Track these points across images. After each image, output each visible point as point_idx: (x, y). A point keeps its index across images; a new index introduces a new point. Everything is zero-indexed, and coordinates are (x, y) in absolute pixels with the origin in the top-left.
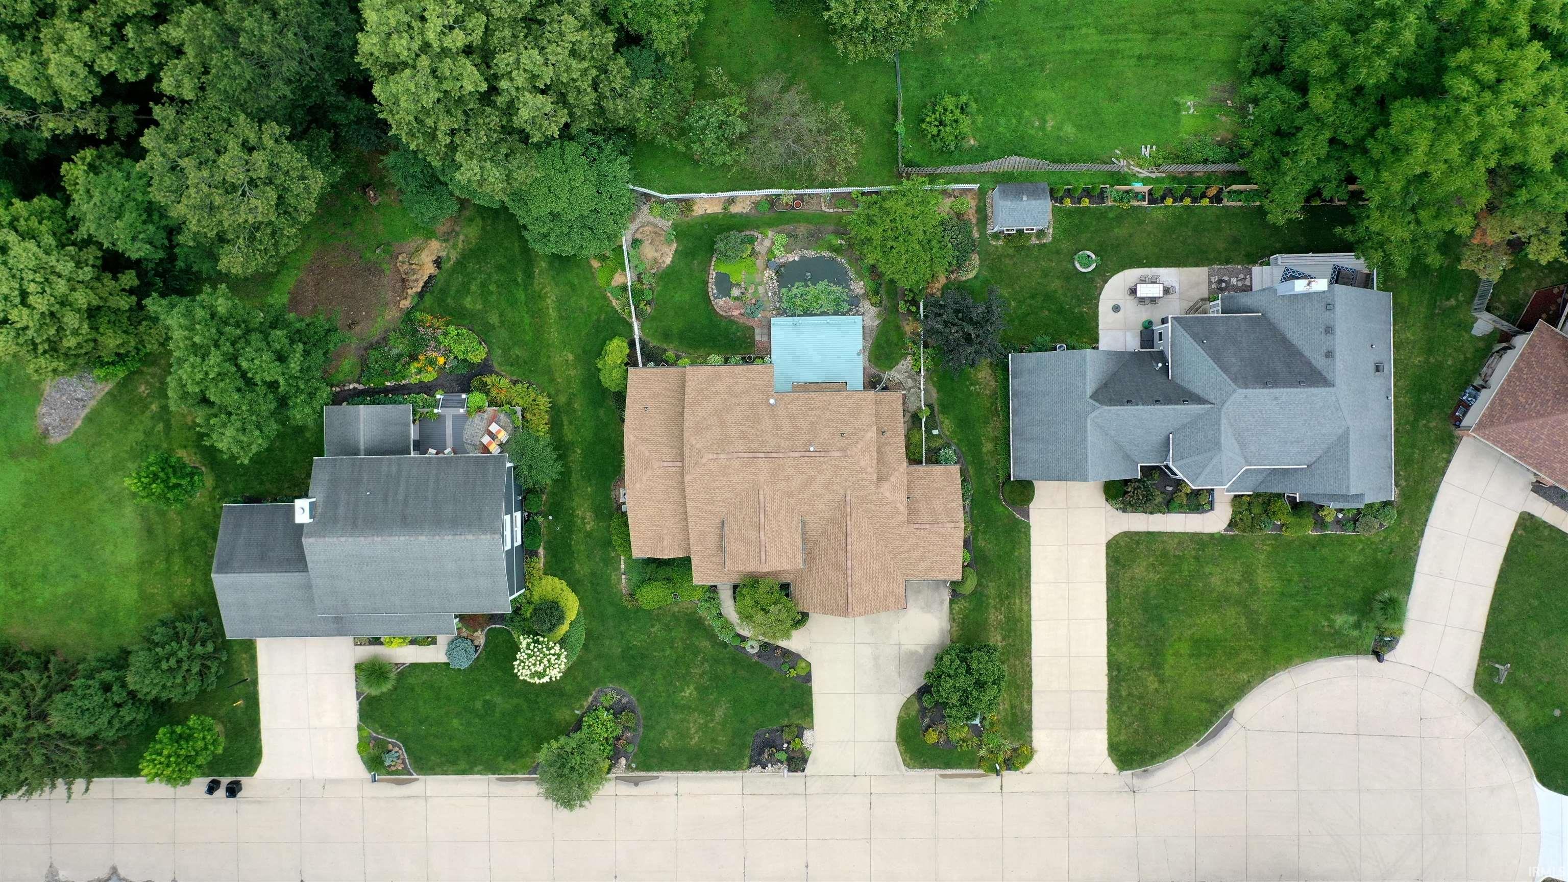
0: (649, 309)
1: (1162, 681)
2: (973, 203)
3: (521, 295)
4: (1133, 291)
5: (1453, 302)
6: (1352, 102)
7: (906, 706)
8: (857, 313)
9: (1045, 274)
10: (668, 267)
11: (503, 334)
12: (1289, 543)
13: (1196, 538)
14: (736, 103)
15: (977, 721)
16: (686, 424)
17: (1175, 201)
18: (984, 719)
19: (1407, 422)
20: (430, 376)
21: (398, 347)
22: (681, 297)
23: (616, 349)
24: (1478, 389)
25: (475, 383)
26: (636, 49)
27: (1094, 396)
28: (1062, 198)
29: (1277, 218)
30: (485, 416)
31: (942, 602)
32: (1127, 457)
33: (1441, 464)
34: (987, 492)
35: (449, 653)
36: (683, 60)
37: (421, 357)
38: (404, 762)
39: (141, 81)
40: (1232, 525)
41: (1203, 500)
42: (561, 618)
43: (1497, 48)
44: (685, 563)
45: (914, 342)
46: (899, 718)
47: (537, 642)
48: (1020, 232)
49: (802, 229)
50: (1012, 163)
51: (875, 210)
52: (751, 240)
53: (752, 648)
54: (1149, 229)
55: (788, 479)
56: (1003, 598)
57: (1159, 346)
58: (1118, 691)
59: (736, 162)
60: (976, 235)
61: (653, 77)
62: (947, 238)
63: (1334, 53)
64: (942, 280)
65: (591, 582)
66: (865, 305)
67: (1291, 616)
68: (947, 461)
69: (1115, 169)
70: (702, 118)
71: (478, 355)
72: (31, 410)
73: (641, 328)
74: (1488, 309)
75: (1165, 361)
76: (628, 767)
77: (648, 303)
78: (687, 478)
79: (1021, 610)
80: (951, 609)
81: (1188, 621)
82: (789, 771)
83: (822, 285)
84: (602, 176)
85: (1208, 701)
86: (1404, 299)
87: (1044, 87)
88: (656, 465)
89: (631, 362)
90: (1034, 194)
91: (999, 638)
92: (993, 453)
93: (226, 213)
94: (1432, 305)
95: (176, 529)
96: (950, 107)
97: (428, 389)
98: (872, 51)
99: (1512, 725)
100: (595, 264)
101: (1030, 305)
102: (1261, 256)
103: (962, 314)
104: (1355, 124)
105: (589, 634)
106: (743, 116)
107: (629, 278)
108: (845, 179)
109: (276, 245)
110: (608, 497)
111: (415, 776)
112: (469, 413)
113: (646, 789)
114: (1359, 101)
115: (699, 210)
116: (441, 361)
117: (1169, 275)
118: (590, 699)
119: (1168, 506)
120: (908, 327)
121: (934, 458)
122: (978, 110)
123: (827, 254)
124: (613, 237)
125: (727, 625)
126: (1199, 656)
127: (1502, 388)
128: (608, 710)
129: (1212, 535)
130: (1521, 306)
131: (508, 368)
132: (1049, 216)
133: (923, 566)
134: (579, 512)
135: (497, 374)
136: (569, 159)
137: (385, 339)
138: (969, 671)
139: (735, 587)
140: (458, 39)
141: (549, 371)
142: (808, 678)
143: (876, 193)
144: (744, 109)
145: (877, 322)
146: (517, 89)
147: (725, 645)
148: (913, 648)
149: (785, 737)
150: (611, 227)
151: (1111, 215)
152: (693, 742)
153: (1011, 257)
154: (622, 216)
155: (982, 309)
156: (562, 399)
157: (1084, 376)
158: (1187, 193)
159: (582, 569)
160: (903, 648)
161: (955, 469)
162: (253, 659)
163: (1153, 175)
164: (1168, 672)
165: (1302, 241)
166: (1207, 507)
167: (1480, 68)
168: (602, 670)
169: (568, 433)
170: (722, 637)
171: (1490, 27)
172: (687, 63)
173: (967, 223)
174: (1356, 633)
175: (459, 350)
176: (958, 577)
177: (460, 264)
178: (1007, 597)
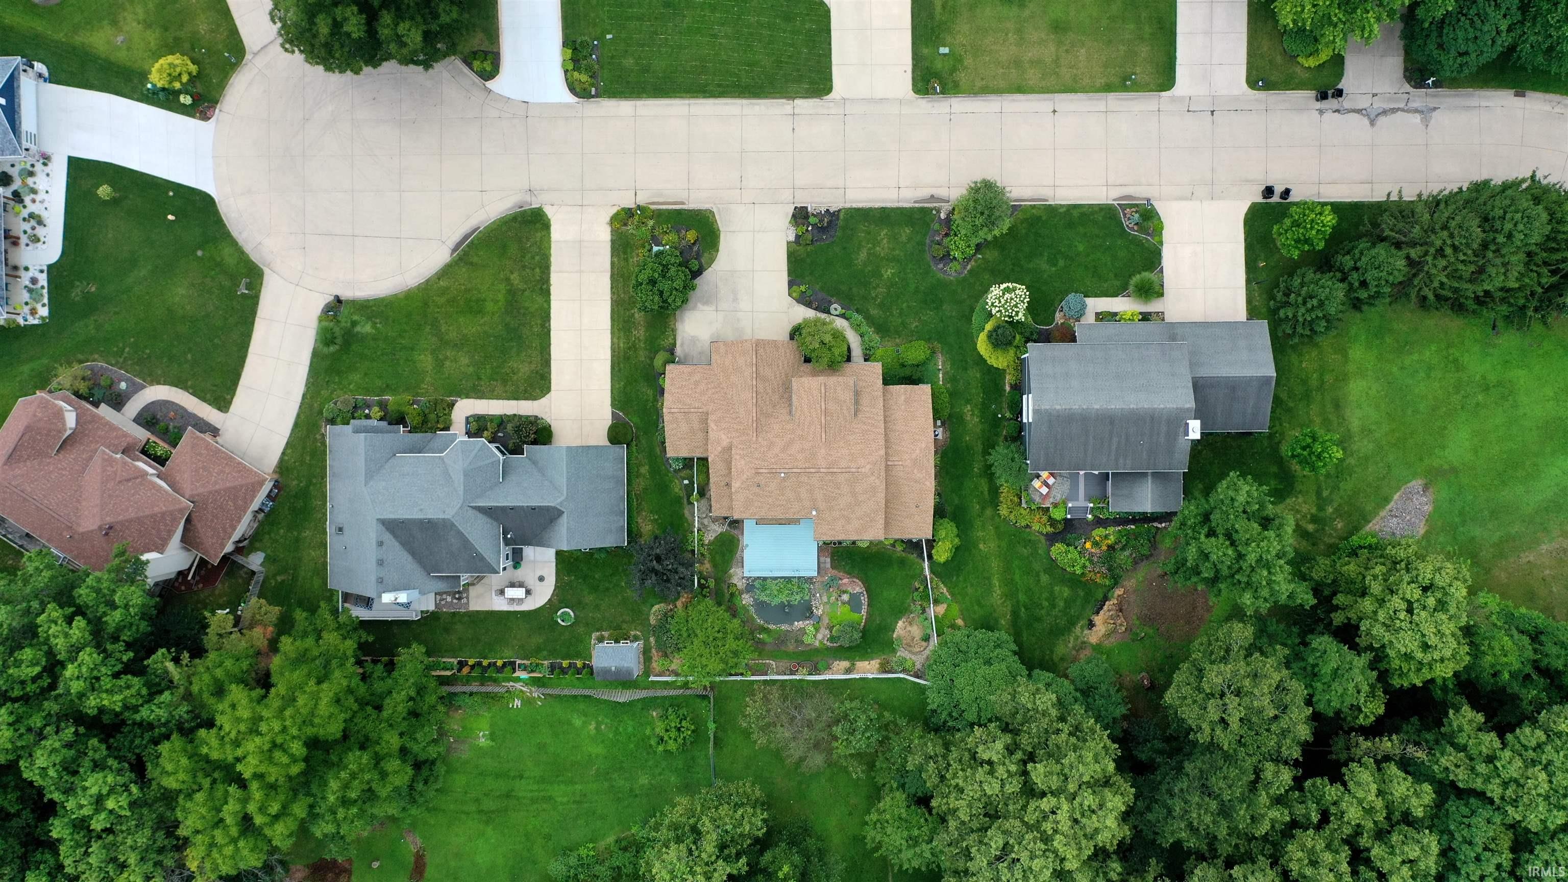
0: (917, 585)
1: (508, 279)
2: (654, 665)
3: (1022, 597)
4: (528, 592)
5: (279, 579)
6: (367, 738)
7: (712, 261)
8: (748, 578)
9: (597, 607)
10: (900, 619)
11: (1037, 566)
12: (407, 389)
13: (481, 395)
14: (840, 748)
15: (655, 249)
16: (883, 495)
17: (495, 663)
18: (650, 250)
19: (315, 485)
20: (1098, 532)
21: (1124, 556)
22: (890, 594)
23: (942, 553)
24: (261, 510)
25: (1060, 527)
26: (920, 794)
27: (560, 513)
28: (584, 667)
29: (418, 649)
30: (1051, 500)
31: (682, 345)
32: (535, 463)
33: (289, 451)
34: (645, 433)
35: (1084, 306)
36: (884, 785)
37: (1104, 548)
38: (1125, 215)
39: (1311, 777)
40: (452, 405)
41: (474, 426)
42: (990, 336)
43: (274, 774)
44: (889, 380)
45: (703, 555)
46: (718, 251)
47: (1010, 317)
48: (617, 641)
49: (791, 647)
50: (623, 696)
51: (732, 662)
52: (832, 639)
53: (836, 308)
54: (515, 642)
55: (802, 450)
56: (633, 347)
57: (508, 550)
58: (543, 272)
59: (842, 703)
60: (652, 639)
61: (907, 772)
62: (675, 638)
63: (384, 775)
64: (679, 604)
65: (966, 362)
66: (741, 585)
67: (405, 331)
68: (677, 459)
69: (541, 690)
70: (868, 738)
71: (1058, 549)
72: (1437, 508)
73: (923, 569)
74: (253, 573)
75: (505, 538)
76: (939, 211)
77: (917, 590)
78: (882, 452)
79: (619, 338)
80: (675, 339)
81: (486, 328)
82: (806, 208)
83: (776, 602)
84: (949, 693)
85: (472, 264)
86: (317, 582)
87: (597, 756)
88: (908, 463)
89: (931, 543)
90: (606, 672)
91: (636, 315)
92: (640, 465)
93: (1242, 672)
94: (295, 578)
95: (1315, 408)
96: (671, 742)
97: (1100, 522)
98: (732, 788)
99: (234, 243)
100: (960, 622)
101: (610, 582)
102: (430, 619)
103: (664, 578)
104: (365, 722)
105: (969, 320)
106: (836, 738)
107: (932, 611)
108: (755, 687)
109: (1210, 644)
110: (952, 432)
111: (1115, 203)
112: (1065, 503)
113: (925, 193)
114: (362, 739)
115: (875, 664)
116: (1088, 545)
117: (500, 605)
118: (969, 267)
119: (502, 421)
120: (707, 567)
121: (688, 462)
122: (649, 738)
123: (772, 627)
124: (943, 644)
125: (856, 327)
126: (478, 301)
127: (245, 512)
128: (955, 258)
129: (468, 397)
130: (227, 574)
131: (1033, 538)
132: (594, 654)
133: (697, 377)
134: (976, 420)
135: (1041, 533)
136: (974, 709)
137: (1136, 563)
138: (661, 293)
139: (849, 359)
140: (1046, 804)
141: (999, 535)
142: (791, 284)
143: (731, 675)
144: (835, 744)
145: (732, 571)
146: (1004, 764)
147: (857, 311)
148: (705, 308)
149: (810, 237)
150: (943, 653)
151: (545, 653)
152: (885, 231)
153: (624, 621)
154: (935, 660)
155: (648, 583)
156: (989, 512)
157: (568, 528)
158: (485, 669)
159: (975, 374)
160: (714, 308)
161: (670, 453)
162: (1249, 301)
163: (512, 684)
164: (502, 287)
165: (395, 630)
166: (471, 420)
167: (285, 760)
168: (959, 290)
169: (984, 486)
170: (860, 317)
171: (276, 790)
172: (882, 782)
173: (659, 649)
174: (355, 318)
175: (1073, 554)
176: (669, 367)
177: (1072, 623)
178: (629, 348)
